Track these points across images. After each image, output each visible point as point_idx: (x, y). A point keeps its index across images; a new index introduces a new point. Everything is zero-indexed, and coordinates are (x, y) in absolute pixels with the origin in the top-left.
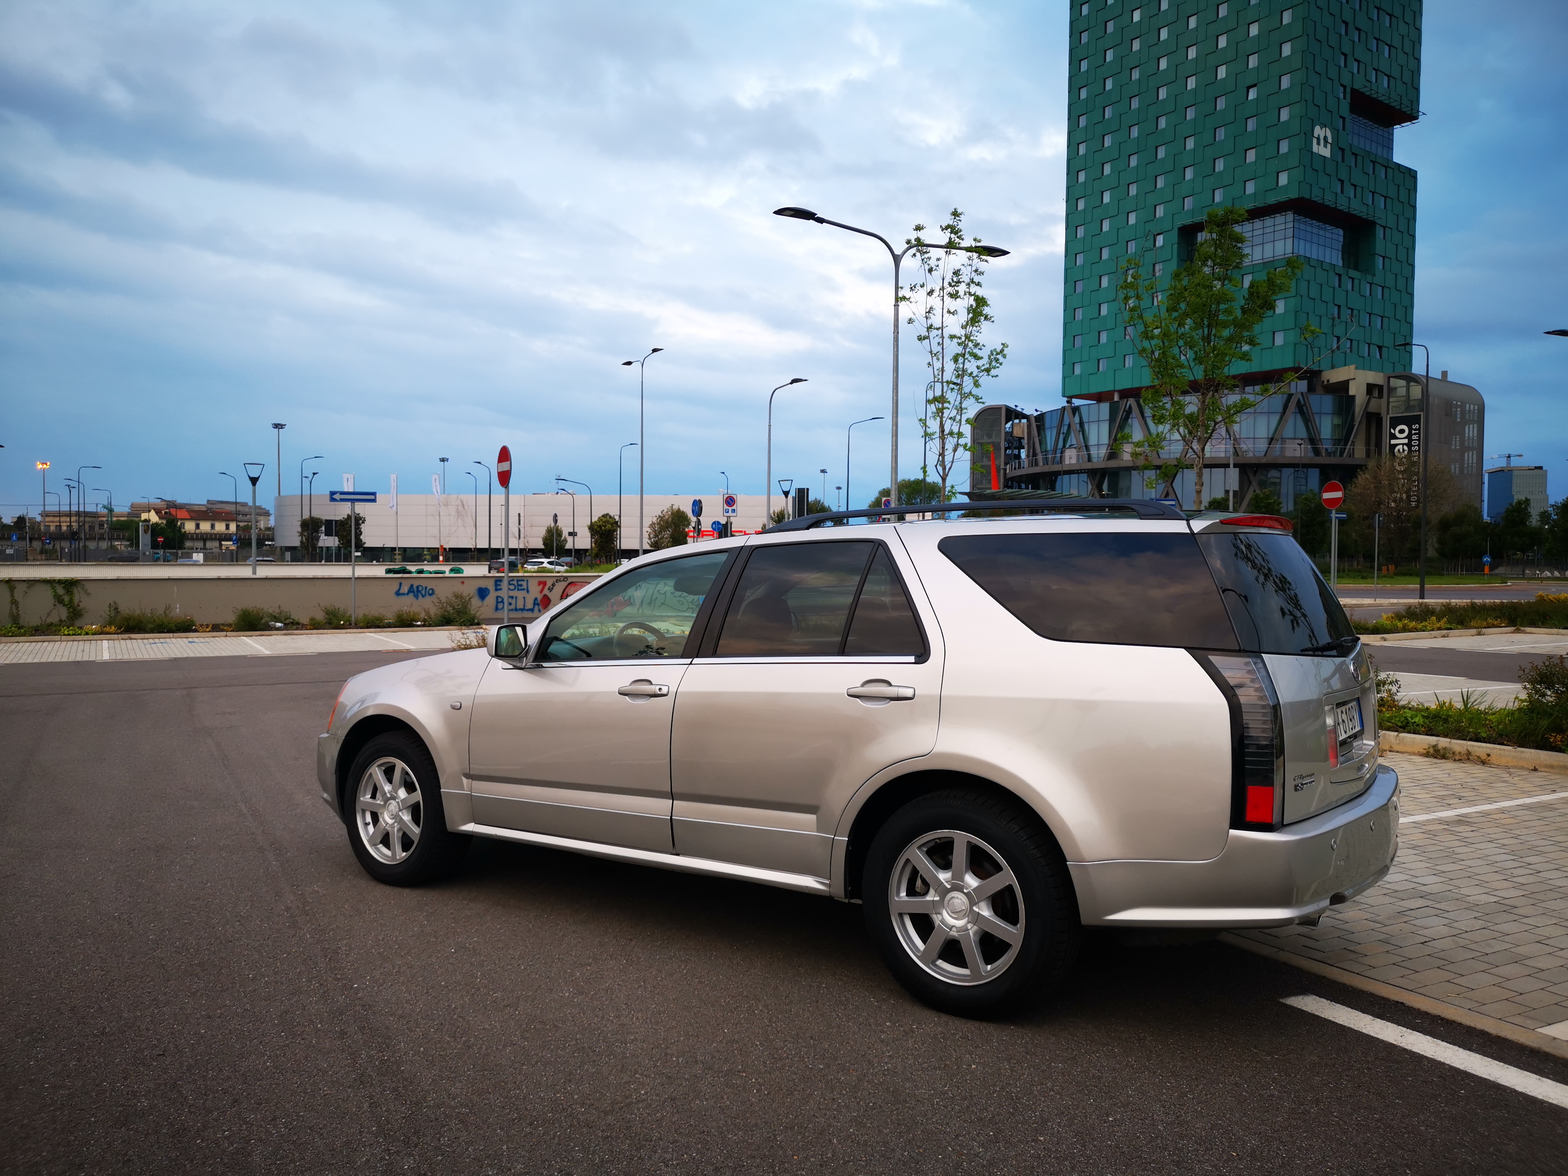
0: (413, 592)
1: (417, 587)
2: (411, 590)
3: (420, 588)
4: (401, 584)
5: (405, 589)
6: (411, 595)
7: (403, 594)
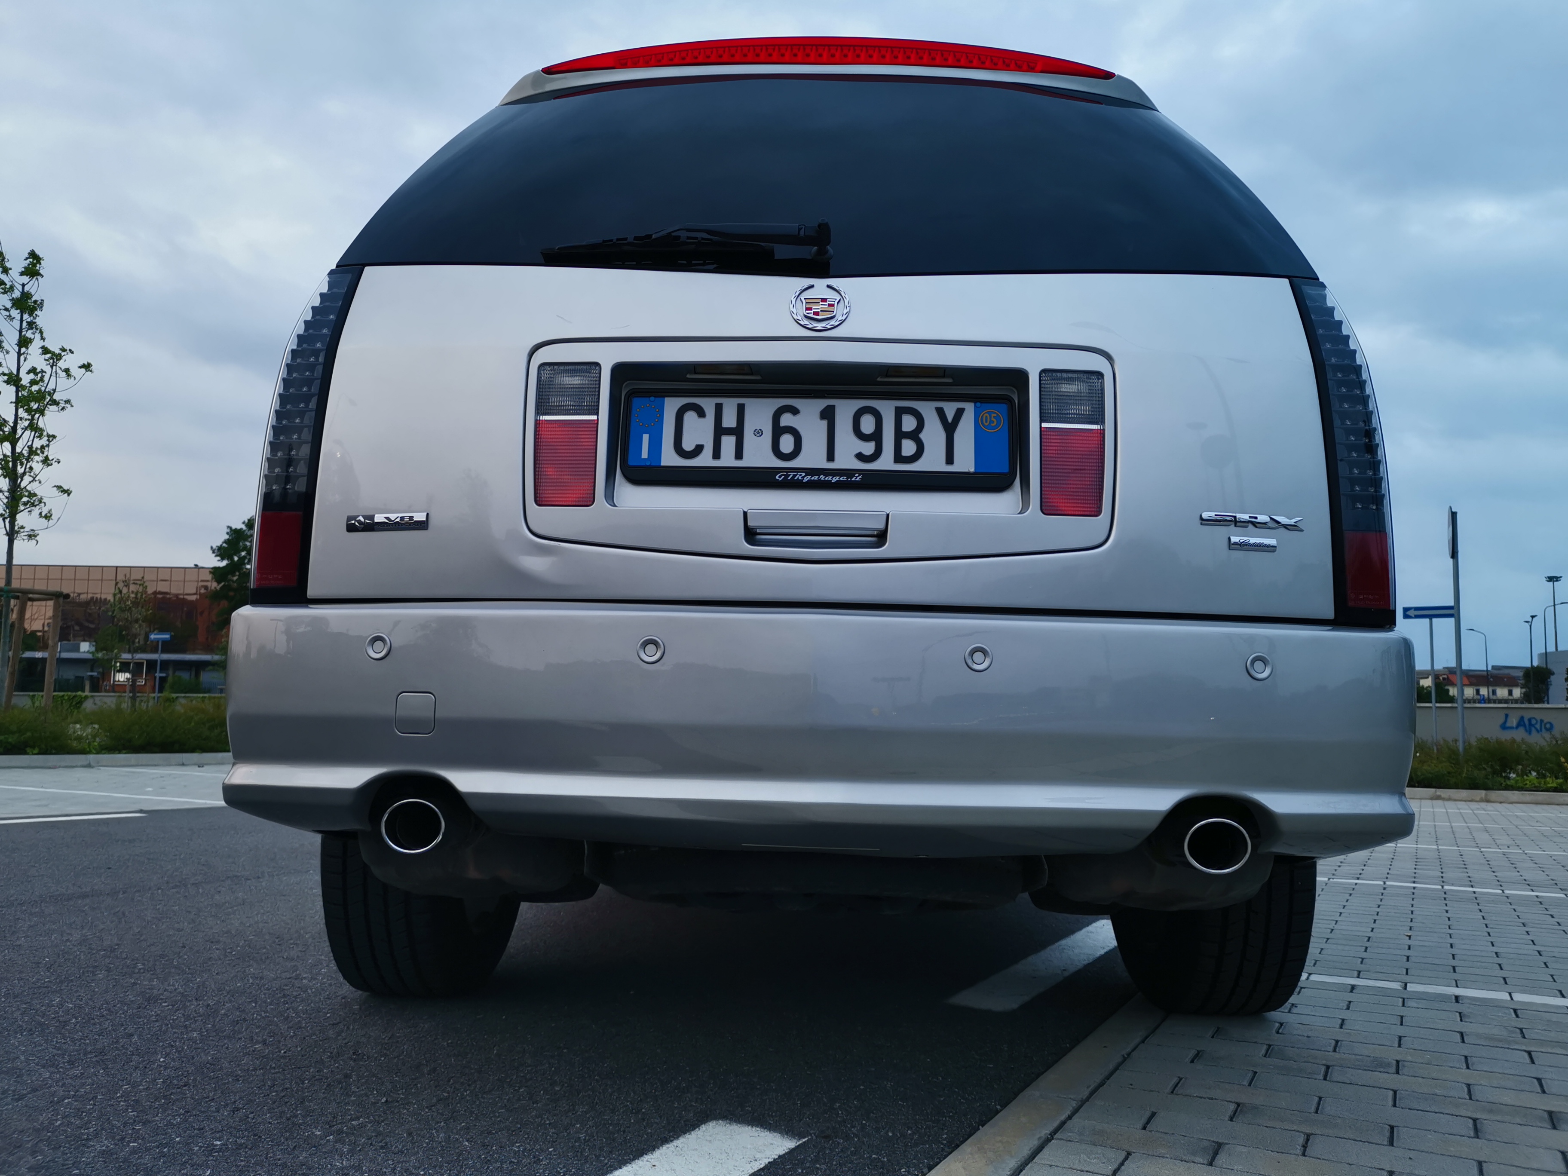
0: (1525, 726)
1: (1530, 720)
2: (1521, 723)
3: (1533, 722)
4: (1507, 716)
5: (1513, 721)
6: (1521, 729)
7: (1512, 728)
